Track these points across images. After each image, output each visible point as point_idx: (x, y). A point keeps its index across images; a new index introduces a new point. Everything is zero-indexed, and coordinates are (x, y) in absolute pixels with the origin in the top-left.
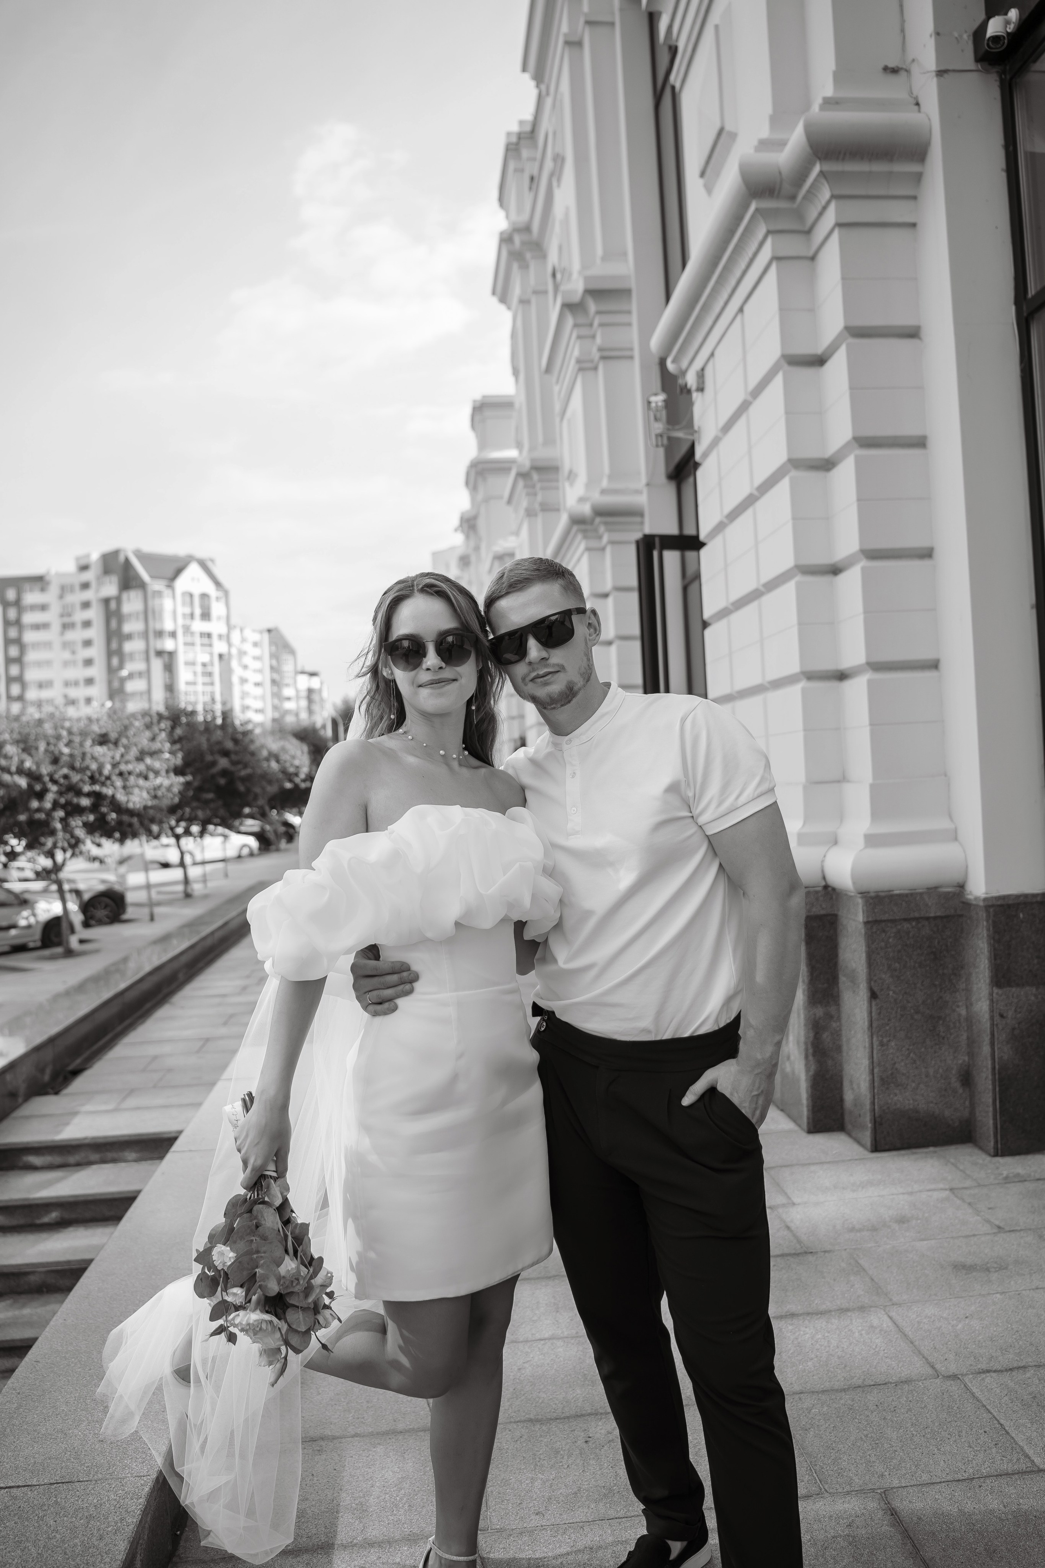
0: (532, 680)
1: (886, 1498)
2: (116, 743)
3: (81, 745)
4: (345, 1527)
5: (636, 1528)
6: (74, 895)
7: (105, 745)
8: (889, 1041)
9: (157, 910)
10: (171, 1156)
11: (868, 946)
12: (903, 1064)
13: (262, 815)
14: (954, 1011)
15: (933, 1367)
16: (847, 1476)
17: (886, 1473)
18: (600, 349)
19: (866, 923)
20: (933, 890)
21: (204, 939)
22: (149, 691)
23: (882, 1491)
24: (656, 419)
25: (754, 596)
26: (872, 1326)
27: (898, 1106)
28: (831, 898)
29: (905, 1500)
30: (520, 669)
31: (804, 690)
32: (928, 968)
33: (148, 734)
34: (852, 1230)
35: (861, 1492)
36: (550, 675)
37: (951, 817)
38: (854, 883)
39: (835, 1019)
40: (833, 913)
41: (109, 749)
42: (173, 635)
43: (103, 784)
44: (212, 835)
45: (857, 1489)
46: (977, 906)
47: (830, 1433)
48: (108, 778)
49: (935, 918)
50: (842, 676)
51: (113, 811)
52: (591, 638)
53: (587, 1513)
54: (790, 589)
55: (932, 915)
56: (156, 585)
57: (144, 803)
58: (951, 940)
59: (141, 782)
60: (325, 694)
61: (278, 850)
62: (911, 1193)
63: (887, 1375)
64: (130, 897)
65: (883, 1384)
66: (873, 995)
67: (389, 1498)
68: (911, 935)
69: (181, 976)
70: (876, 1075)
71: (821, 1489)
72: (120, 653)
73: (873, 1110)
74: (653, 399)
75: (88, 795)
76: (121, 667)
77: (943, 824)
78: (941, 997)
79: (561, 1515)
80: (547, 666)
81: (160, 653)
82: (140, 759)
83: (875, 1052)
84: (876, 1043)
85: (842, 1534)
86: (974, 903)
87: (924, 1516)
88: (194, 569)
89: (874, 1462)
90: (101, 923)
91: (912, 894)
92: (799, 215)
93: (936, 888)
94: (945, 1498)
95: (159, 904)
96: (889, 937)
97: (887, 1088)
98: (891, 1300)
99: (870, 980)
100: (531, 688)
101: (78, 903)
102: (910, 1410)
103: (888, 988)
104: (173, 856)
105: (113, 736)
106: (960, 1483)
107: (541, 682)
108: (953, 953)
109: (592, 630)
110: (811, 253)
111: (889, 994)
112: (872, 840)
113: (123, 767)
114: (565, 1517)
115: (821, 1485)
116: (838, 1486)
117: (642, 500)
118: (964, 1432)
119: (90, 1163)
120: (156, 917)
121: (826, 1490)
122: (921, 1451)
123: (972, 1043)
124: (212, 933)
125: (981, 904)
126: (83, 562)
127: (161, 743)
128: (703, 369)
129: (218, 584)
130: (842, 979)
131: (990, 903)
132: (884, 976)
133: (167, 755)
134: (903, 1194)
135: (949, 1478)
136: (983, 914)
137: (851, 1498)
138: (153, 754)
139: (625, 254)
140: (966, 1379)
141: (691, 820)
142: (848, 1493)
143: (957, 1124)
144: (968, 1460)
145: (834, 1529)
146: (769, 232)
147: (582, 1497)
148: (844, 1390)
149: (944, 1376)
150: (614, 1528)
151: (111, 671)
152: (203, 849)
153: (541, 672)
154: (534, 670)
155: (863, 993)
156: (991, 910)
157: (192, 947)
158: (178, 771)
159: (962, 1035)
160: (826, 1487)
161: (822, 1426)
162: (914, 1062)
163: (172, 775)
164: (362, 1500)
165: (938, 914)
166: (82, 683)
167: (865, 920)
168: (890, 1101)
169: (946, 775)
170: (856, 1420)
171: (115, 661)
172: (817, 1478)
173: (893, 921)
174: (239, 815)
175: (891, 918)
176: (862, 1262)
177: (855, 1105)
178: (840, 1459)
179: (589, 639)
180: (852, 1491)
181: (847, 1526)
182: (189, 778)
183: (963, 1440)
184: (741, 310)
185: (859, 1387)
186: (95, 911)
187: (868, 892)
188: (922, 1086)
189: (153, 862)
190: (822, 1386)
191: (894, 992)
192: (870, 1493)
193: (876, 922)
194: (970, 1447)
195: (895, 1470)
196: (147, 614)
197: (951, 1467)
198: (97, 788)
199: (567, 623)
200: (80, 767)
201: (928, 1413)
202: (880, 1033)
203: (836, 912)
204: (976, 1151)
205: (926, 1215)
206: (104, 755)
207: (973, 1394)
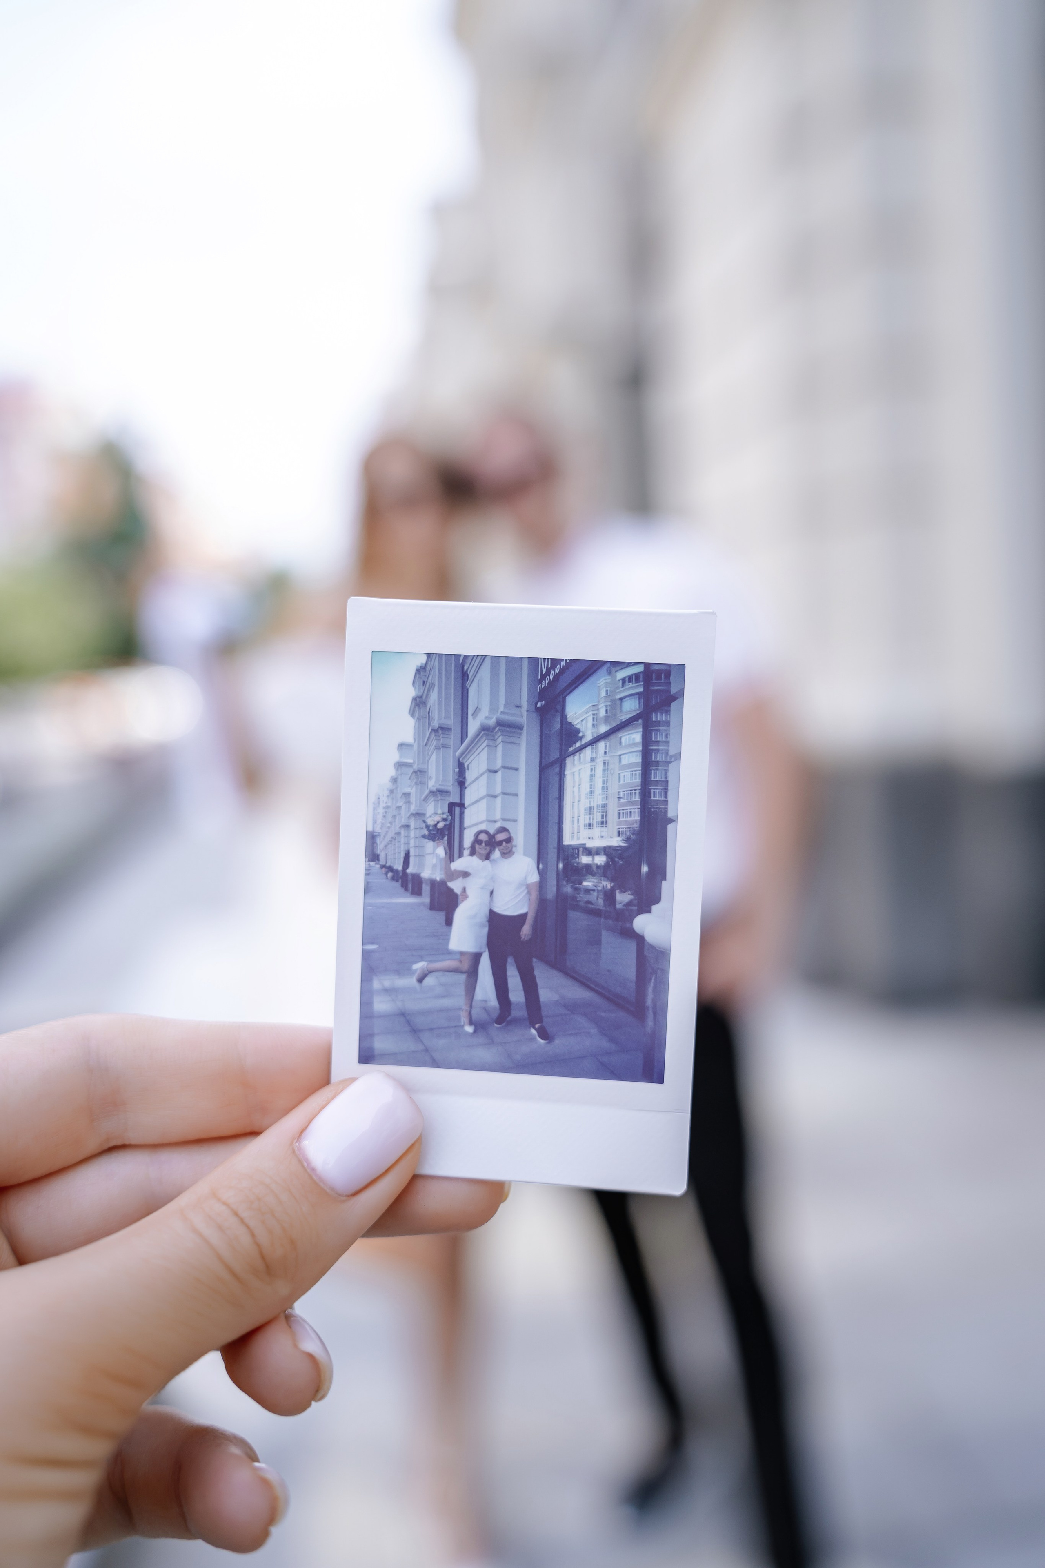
24: (456, 773)
74: (456, 770)
92: (494, 737)
117: (450, 789)
128: (469, 764)
146: (486, 739)
184: (479, 754)
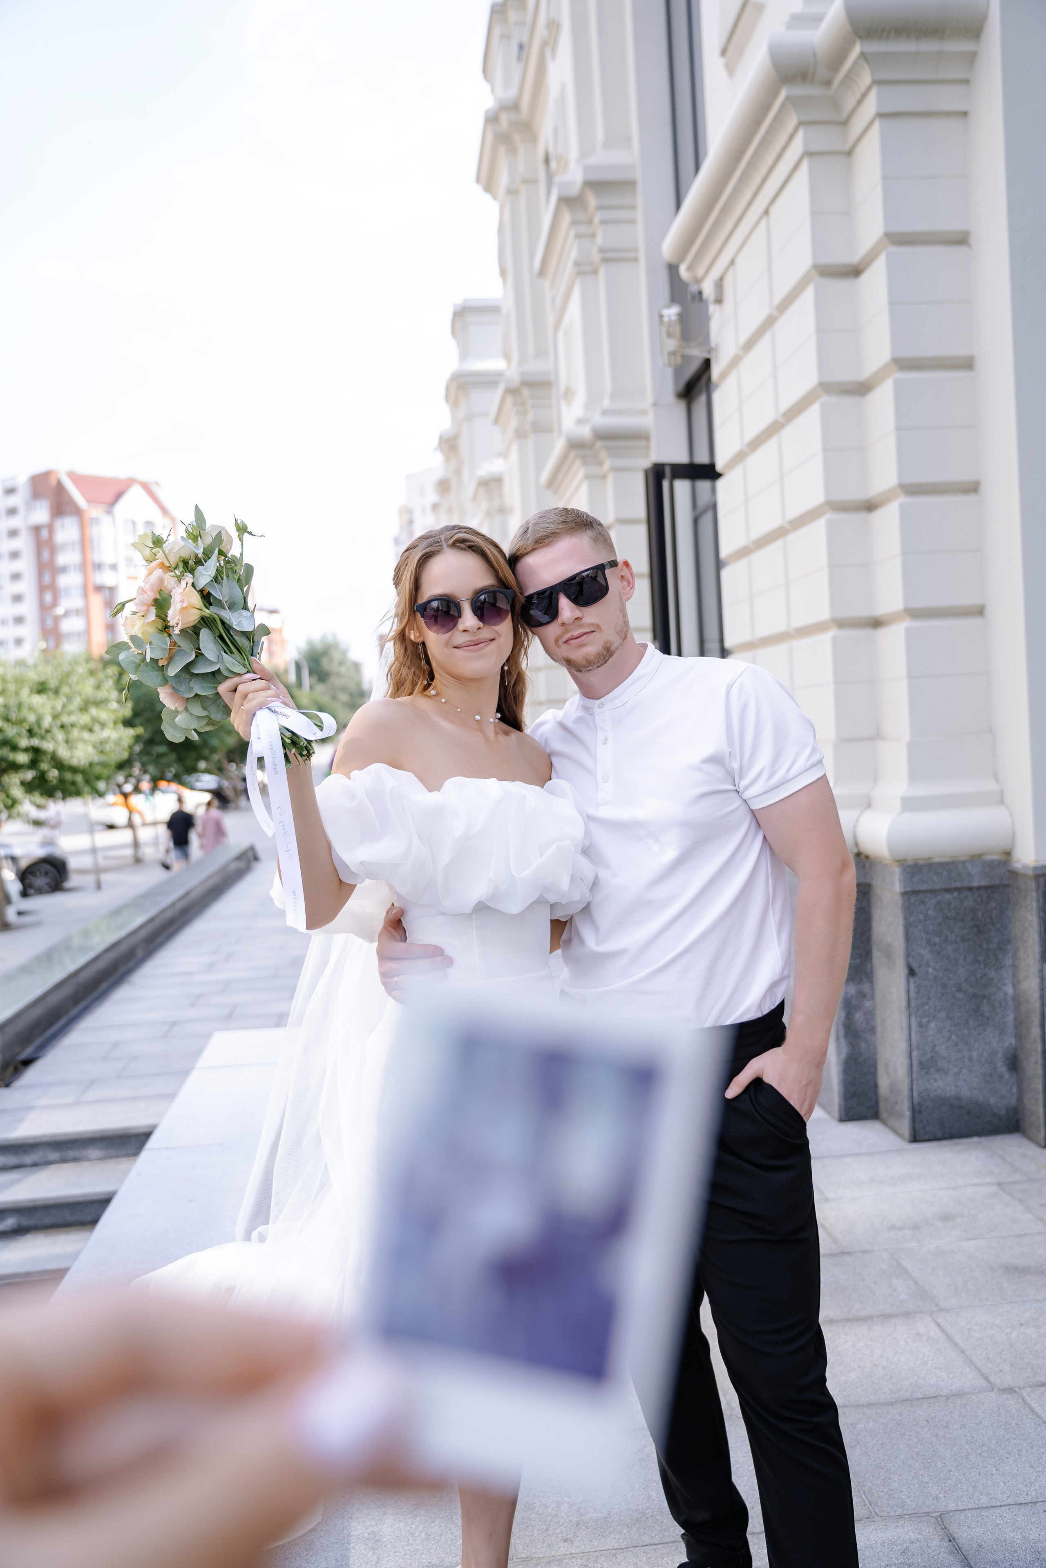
0: (565, 642)
1: (943, 1522)
2: (56, 692)
3: (17, 693)
4: (358, 1559)
5: (673, 1556)
6: (10, 862)
7: (44, 693)
8: (929, 1021)
9: (105, 878)
10: (146, 1154)
11: (906, 919)
12: (943, 1047)
13: (219, 770)
14: (999, 989)
15: (987, 1379)
16: (898, 1498)
17: (941, 1495)
18: (602, 250)
19: (904, 894)
20: (976, 858)
21: (164, 911)
22: (88, 632)
23: (938, 1514)
24: (669, 335)
25: (779, 533)
26: (918, 1334)
27: (939, 1092)
28: (864, 866)
29: (963, 1525)
30: (552, 630)
31: (834, 639)
32: (971, 942)
33: (91, 682)
34: (892, 1228)
35: (914, 1516)
36: (585, 636)
37: (996, 778)
38: (890, 850)
39: (868, 997)
40: (866, 881)
41: (49, 699)
42: (114, 567)
43: (43, 738)
44: (163, 792)
45: (910, 1512)
46: (1025, 875)
47: (878, 1451)
48: (48, 731)
49: (979, 888)
50: (876, 623)
51: (56, 768)
52: (624, 592)
53: (619, 1539)
54: (819, 526)
55: (976, 884)
56: (94, 512)
57: (90, 760)
58: (995, 912)
59: (86, 735)
60: (286, 634)
61: (237, 808)
62: (955, 1188)
63: (937, 1388)
64: (73, 863)
65: (933, 1397)
66: (911, 972)
67: (404, 1526)
68: (952, 906)
69: (140, 953)
70: (914, 1059)
71: (871, 1513)
72: (53, 588)
73: (912, 1097)
74: (665, 312)
75: (26, 750)
76: (55, 604)
77: (990, 786)
78: (985, 974)
79: (591, 1541)
80: (581, 626)
81: (99, 589)
82: (84, 709)
83: (913, 1034)
84: (914, 1024)
85: (897, 1562)
86: (1022, 871)
87: (985, 1542)
88: (135, 494)
89: (927, 1483)
90: (40, 892)
91: (953, 863)
92: (835, 103)
93: (980, 855)
94: (1007, 1523)
95: (106, 870)
96: (929, 909)
97: (927, 1073)
98: (937, 1305)
99: (908, 955)
100: (565, 651)
101: (15, 870)
102: (964, 1426)
103: (928, 965)
104: (119, 815)
105: (53, 683)
106: (1023, 1506)
107: (576, 643)
108: (998, 926)
109: (625, 583)
110: (847, 147)
111: (928, 971)
112: (909, 804)
113: (65, 719)
114: (595, 1543)
115: (870, 1508)
116: (889, 1509)
117: (647, 421)
118: (1024, 1451)
119: (49, 1163)
120: (103, 885)
121: (877, 1514)
122: (978, 1471)
123: (1020, 1024)
124: (173, 904)
125: (1030, 873)
126: (9, 484)
127: (108, 691)
128: (721, 279)
129: (164, 510)
130: (876, 954)
131: (1040, 872)
132: (922, 951)
133: (114, 705)
134: (946, 1188)
135: (1010, 1501)
136: (1032, 884)
137: (904, 1523)
138: (99, 703)
139: (629, 140)
140: (1024, 1393)
141: (735, 794)
142: (901, 1517)
143: (1003, 1112)
144: (1030, 1482)
145: (888, 1556)
146: (800, 124)
147: (613, 1521)
148: (891, 1404)
149: (999, 1390)
150: (650, 1555)
151: (45, 609)
152: (154, 808)
153: (576, 633)
154: (567, 631)
155: (901, 970)
156: (1041, 879)
157: (152, 920)
158: (128, 723)
159: (1008, 1015)
160: (877, 1510)
161: (868, 1443)
162: (956, 1045)
163: (121, 726)
164: (375, 1529)
165: (983, 883)
166: (11, 622)
167: (903, 890)
168: (929, 1087)
169: (991, 732)
170: (906, 1437)
171: (48, 597)
172: (866, 1500)
173: (933, 892)
174: (193, 770)
175: (930, 888)
176: (904, 1263)
177: (892, 1091)
178: (890, 1479)
179: (623, 593)
180: (904, 1515)
181: (901, 1553)
182: (140, 730)
183: (1023, 1460)
184: (766, 212)
185: (907, 1400)
186: (34, 878)
187: (905, 860)
188: (965, 1071)
189: (99, 823)
190: (867, 1400)
191: (934, 969)
192: (924, 1516)
193: (914, 892)
194: (1031, 1467)
195: (950, 1492)
196: (84, 544)
197: (1012, 1490)
198: (35, 742)
199: (600, 579)
200: (16, 719)
201: (983, 1429)
202: (919, 1013)
203: (869, 881)
204: (1025, 1142)
205: (973, 1212)
206: (43, 704)
207: (1032, 1410)
